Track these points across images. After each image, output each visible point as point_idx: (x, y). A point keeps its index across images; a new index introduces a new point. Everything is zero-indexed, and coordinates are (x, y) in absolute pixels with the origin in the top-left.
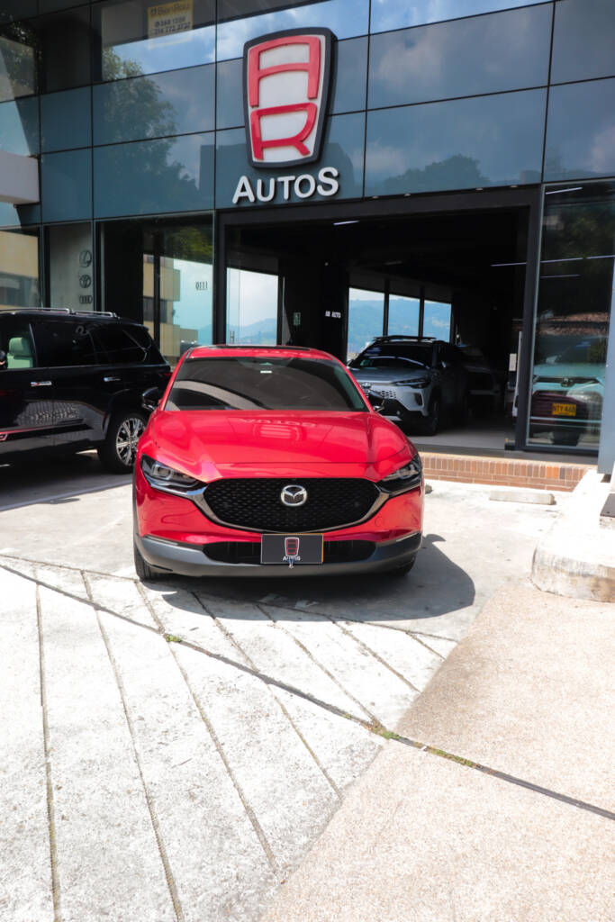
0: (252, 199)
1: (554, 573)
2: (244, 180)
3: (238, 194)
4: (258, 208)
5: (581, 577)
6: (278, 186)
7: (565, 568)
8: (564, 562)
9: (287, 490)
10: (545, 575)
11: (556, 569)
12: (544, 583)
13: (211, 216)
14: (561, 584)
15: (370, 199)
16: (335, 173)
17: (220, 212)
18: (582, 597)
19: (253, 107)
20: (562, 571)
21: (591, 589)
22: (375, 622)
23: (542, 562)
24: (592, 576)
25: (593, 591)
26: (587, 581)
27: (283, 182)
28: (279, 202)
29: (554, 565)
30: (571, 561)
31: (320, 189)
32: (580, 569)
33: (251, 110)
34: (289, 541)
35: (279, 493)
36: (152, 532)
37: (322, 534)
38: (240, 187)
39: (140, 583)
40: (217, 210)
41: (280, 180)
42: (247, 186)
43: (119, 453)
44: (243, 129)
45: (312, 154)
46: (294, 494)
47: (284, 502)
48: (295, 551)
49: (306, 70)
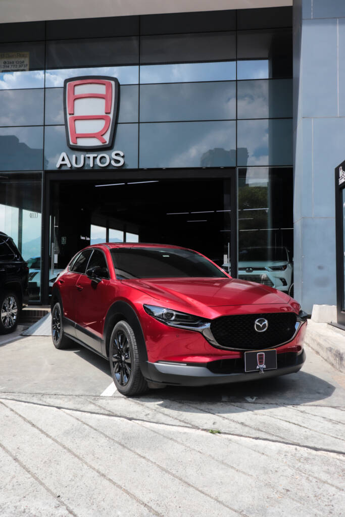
0: (69, 165)
2: (64, 154)
3: (60, 162)
4: (72, 171)
6: (87, 160)
9: (258, 322)
13: (41, 174)
15: (142, 169)
16: (122, 154)
17: (47, 172)
19: (70, 114)
27: (89, 158)
31: (113, 163)
33: (68, 116)
34: (260, 355)
35: (254, 324)
36: (164, 358)
37: (275, 349)
38: (61, 158)
39: (130, 399)
40: (45, 171)
41: (87, 156)
42: (66, 158)
43: (2, 320)
44: (64, 126)
45: (107, 143)
46: (261, 324)
47: (256, 330)
48: (263, 361)
49: (103, 98)
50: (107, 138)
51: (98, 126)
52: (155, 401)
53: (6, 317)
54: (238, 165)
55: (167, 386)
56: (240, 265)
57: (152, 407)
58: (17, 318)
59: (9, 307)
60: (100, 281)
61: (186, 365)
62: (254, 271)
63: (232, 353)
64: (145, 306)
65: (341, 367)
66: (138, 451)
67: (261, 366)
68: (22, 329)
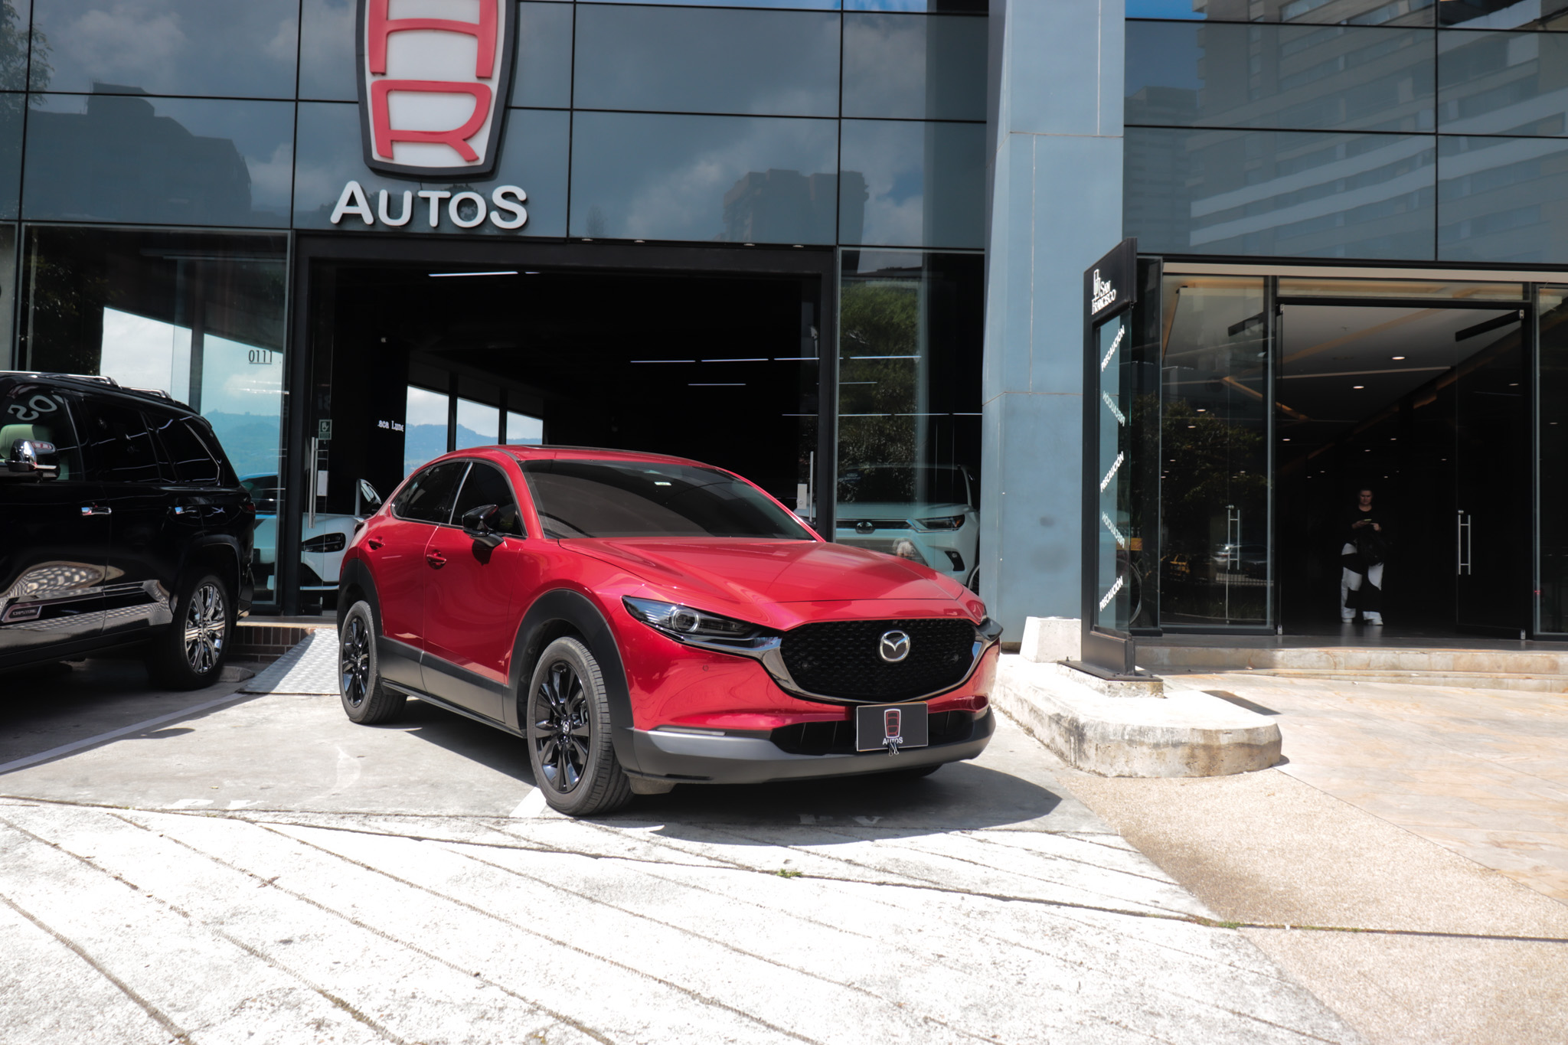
0: (368, 219)
1: (1127, 748)
2: (353, 187)
3: (342, 208)
4: (377, 234)
5: (1171, 748)
6: (420, 205)
7: (1146, 740)
8: (1142, 732)
9: (888, 638)
10: (1112, 754)
11: (1131, 742)
12: (1111, 765)
13: (284, 239)
14: (1141, 761)
15: (578, 241)
16: (521, 195)
17: (301, 235)
18: (1174, 774)
19: (374, 73)
20: (1142, 744)
21: (1185, 761)
22: (994, 828)
23: (1104, 738)
24: (1184, 744)
25: (1188, 764)
26: (1180, 751)
27: (427, 200)
28: (417, 229)
29: (1127, 737)
30: (1152, 729)
31: (495, 217)
32: (1168, 737)
33: (370, 80)
34: (890, 714)
35: (878, 643)
36: (672, 720)
37: (925, 702)
38: (345, 197)
39: (582, 822)
40: (297, 230)
41: (422, 194)
42: (360, 198)
43: (187, 650)
44: (356, 106)
45: (481, 161)
46: (895, 643)
47: (884, 657)
48: (896, 729)
49: (473, 35)
50: (480, 145)
51: (455, 112)
52: (644, 826)
53: (195, 642)
54: (840, 242)
55: (678, 785)
56: (841, 512)
57: (639, 837)
58: (224, 645)
59: (205, 616)
60: (500, 543)
61: (722, 734)
62: (877, 531)
63: (828, 708)
64: (628, 600)
65: (1080, 757)
66: (629, 906)
67: (893, 739)
68: (238, 676)
